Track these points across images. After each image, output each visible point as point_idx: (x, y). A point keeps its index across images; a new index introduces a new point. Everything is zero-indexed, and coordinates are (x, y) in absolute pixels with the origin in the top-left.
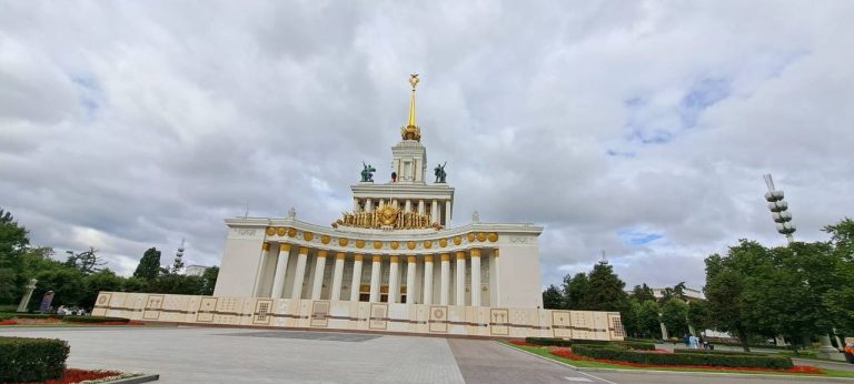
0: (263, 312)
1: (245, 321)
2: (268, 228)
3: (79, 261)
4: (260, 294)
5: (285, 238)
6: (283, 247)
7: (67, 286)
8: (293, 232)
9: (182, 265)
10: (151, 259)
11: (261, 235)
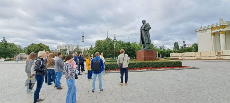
0: (219, 55)
1: (212, 58)
2: (212, 28)
3: (162, 48)
4: (216, 49)
5: (221, 30)
6: (220, 33)
7: (163, 53)
8: (224, 26)
9: (186, 45)
10: (176, 45)
11: (210, 31)
